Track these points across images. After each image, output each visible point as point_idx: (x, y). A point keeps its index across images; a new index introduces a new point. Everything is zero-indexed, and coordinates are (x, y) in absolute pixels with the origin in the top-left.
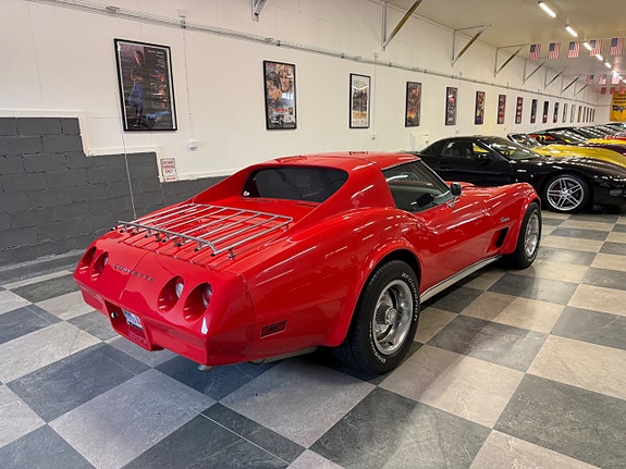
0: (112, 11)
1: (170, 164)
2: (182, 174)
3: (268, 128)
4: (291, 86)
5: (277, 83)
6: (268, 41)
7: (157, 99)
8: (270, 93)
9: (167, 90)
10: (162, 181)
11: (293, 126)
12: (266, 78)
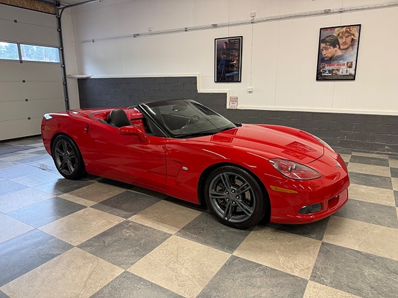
0: (215, 26)
1: (235, 100)
2: (241, 106)
3: (317, 79)
4: (354, 43)
5: (335, 43)
6: (327, 12)
7: (233, 66)
8: (324, 52)
9: (238, 60)
10: (228, 108)
11: (352, 78)
12: (321, 41)
